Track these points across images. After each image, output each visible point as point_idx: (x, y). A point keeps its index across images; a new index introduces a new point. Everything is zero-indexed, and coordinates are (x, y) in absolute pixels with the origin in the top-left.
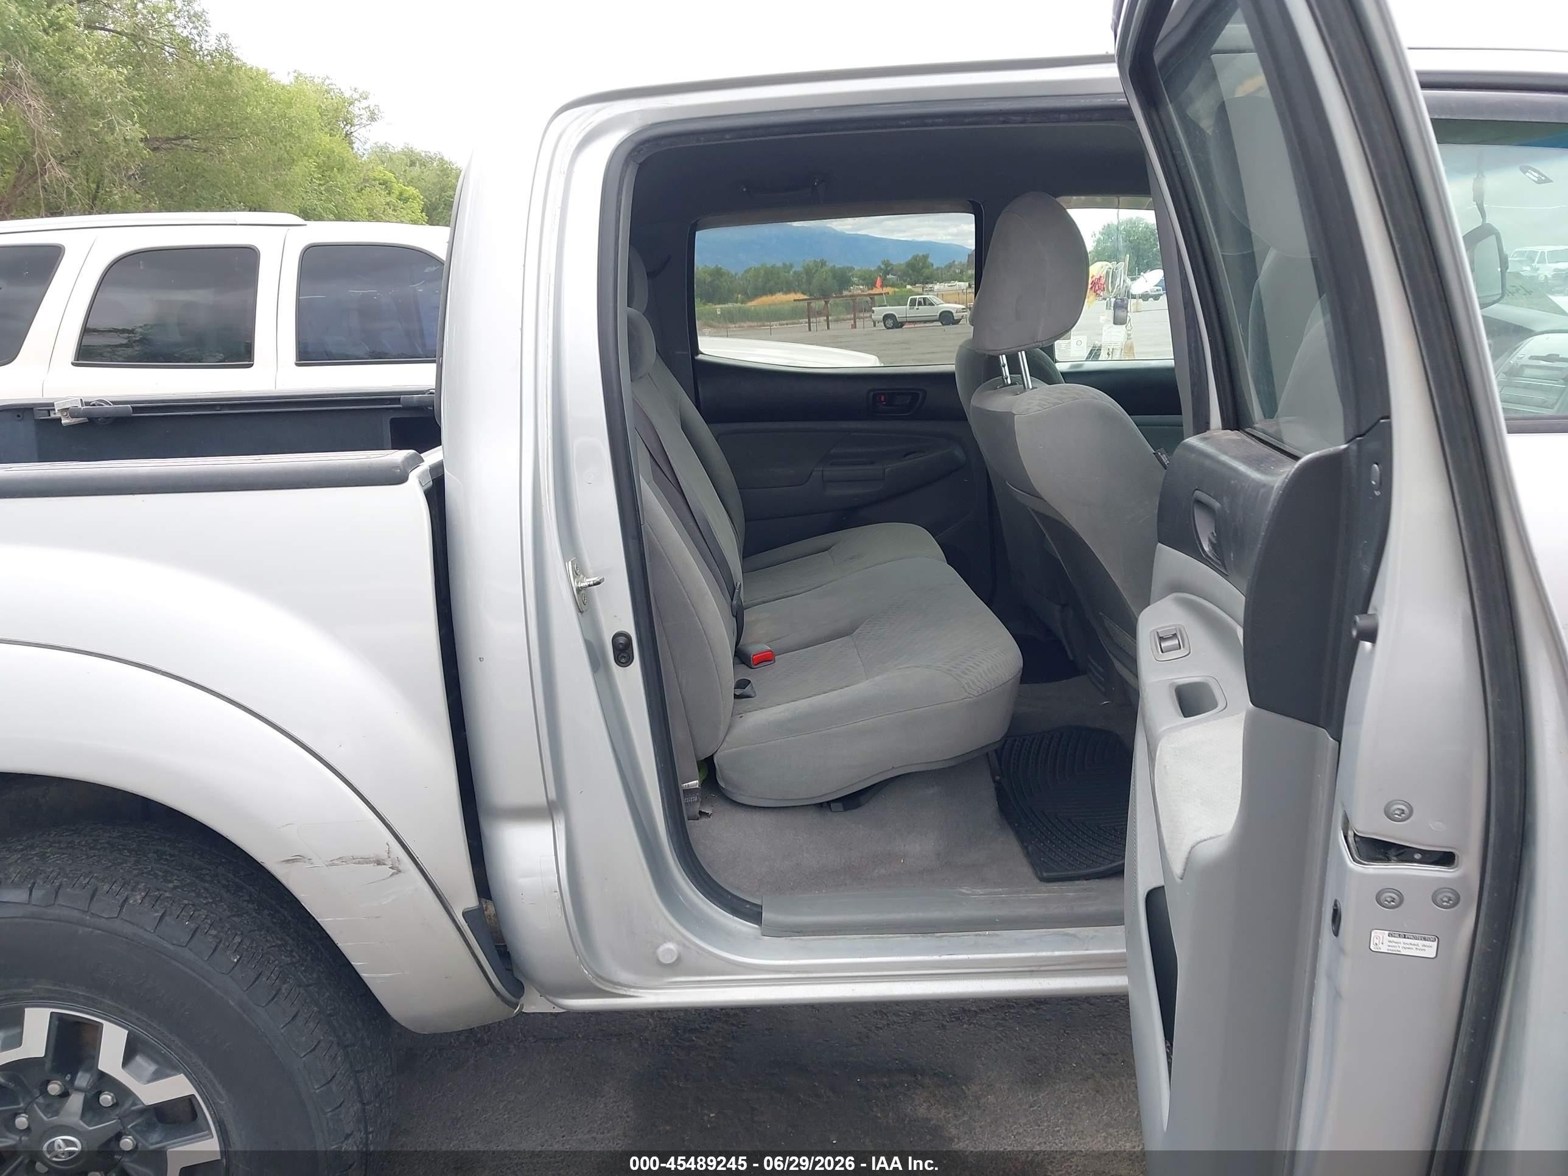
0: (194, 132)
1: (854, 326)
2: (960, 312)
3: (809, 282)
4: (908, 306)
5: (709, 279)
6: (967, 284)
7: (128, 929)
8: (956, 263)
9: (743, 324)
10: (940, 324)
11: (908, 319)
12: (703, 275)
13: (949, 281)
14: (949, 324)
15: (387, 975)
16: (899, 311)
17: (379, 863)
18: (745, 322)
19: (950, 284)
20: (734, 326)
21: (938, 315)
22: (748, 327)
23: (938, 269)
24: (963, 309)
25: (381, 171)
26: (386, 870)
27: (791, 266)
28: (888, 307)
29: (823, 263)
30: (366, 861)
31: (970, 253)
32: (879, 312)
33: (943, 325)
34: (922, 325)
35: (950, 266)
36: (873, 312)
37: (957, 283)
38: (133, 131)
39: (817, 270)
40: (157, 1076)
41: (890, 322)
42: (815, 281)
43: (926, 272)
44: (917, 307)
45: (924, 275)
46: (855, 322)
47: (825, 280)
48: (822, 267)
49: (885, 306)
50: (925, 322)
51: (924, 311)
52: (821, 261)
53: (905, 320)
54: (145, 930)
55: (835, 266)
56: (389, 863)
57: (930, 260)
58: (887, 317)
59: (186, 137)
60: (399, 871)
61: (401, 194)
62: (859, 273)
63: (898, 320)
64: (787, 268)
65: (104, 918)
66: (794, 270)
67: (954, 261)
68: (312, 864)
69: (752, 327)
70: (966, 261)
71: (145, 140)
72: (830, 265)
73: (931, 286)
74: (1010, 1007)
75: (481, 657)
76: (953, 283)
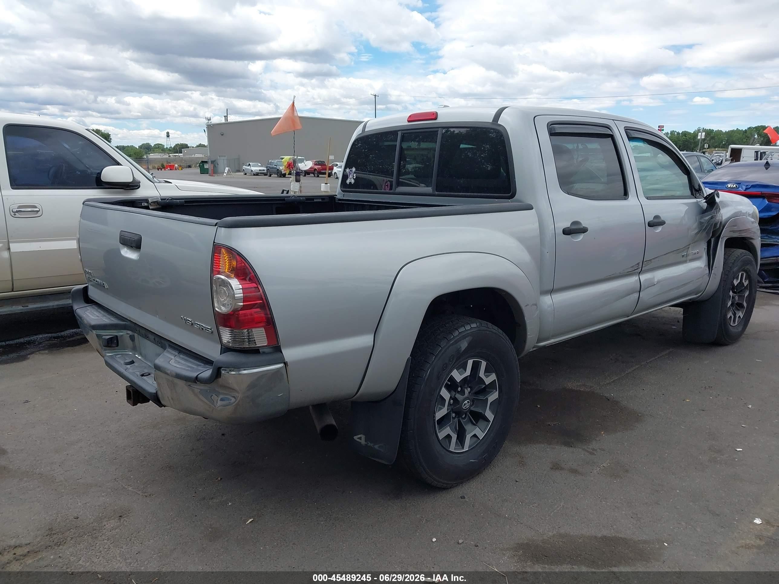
15: (531, 336)
26: (536, 307)
30: (535, 305)
56: (537, 305)
68: (529, 306)
75: (548, 252)
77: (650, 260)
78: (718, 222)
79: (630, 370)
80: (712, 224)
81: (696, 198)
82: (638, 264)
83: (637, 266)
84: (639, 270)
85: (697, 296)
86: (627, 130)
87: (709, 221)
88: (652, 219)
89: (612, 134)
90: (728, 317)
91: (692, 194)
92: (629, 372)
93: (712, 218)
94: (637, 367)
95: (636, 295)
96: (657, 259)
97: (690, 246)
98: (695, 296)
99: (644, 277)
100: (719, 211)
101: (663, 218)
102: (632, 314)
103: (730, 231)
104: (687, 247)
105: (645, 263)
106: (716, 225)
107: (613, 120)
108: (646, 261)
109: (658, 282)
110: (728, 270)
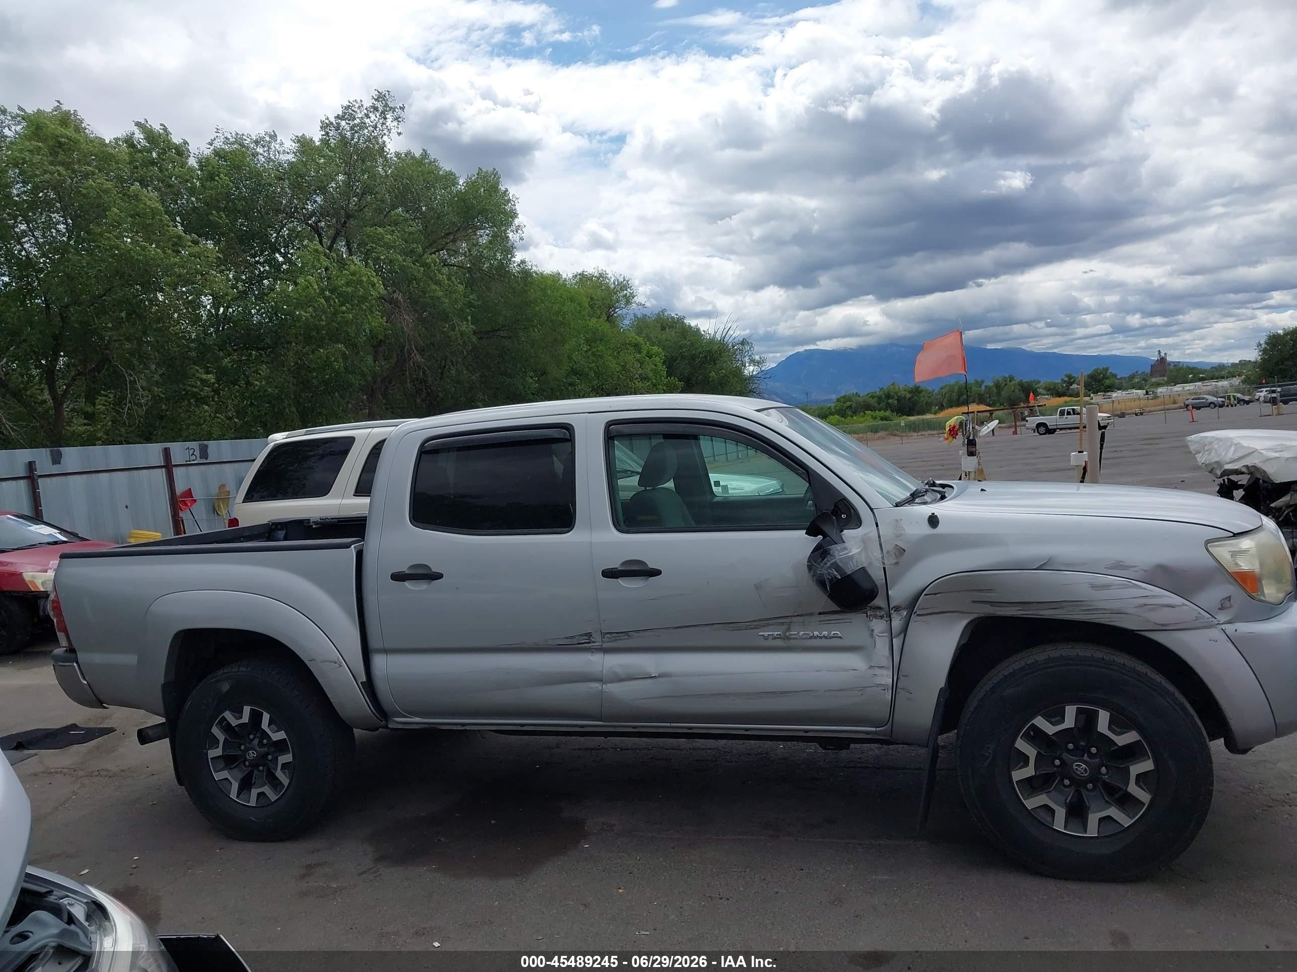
0: (504, 326)
1: (1015, 433)
3: (998, 394)
4: (1058, 416)
5: (909, 396)
6: (1145, 391)
8: (1139, 373)
9: (924, 433)
11: (1059, 427)
12: (903, 393)
13: (1126, 389)
16: (1051, 420)
17: (335, 663)
18: (926, 431)
20: (916, 434)
22: (929, 435)
23: (1120, 379)
25: (633, 336)
26: (337, 665)
27: (983, 382)
28: (1041, 417)
29: (1011, 379)
31: (1152, 363)
32: (1033, 421)
34: (1069, 431)
35: (1132, 377)
36: (1027, 421)
37: (1134, 391)
38: (467, 327)
39: (1006, 385)
41: (1042, 429)
42: (1003, 393)
43: (1107, 382)
44: (1066, 416)
45: (1105, 385)
46: (1016, 430)
47: (1013, 391)
48: (1010, 381)
49: (1038, 416)
50: (1070, 429)
51: (1070, 420)
52: (1009, 377)
53: (1055, 427)
55: (1022, 380)
57: (1112, 371)
58: (1039, 425)
59: (499, 330)
61: (648, 352)
62: (1045, 385)
63: (1050, 427)
64: (979, 384)
66: (984, 384)
67: (1137, 372)
69: (932, 434)
71: (475, 333)
72: (1017, 379)
76: (1130, 391)
77: (624, 632)
85: (877, 729)
88: (617, 565)
90: (1030, 804)
96: (651, 633)
97: (793, 619)
101: (654, 565)
103: (974, 602)
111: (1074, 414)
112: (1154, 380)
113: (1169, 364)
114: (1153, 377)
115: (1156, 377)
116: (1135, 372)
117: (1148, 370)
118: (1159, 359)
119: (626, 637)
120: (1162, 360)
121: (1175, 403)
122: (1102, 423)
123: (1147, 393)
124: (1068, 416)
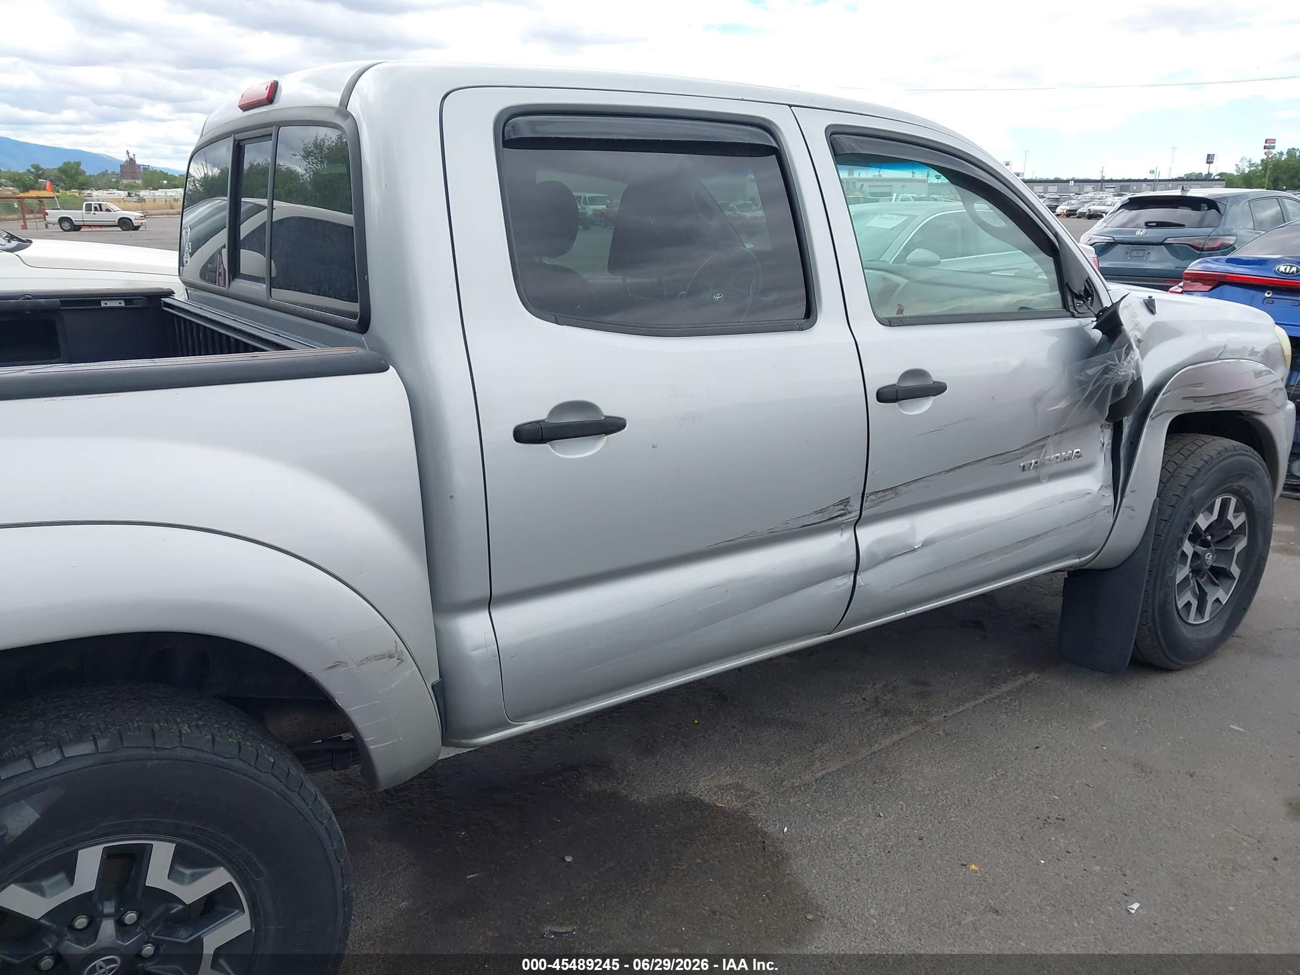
2: (138, 219)
4: (84, 211)
6: (126, 193)
7: (190, 754)
8: (109, 172)
10: (121, 230)
11: (86, 223)
13: (105, 188)
14: (129, 230)
15: (387, 743)
16: (75, 215)
17: (391, 657)
19: (108, 192)
21: (117, 220)
23: (90, 176)
24: (141, 217)
26: (395, 661)
28: (63, 211)
30: (382, 657)
31: (122, 164)
32: (53, 215)
33: (124, 230)
35: (108, 176)
36: (45, 214)
37: (115, 191)
40: (194, 878)
41: (66, 225)
43: (80, 178)
44: (93, 212)
45: (79, 181)
46: (26, 222)
49: (56, 209)
50: (101, 226)
51: (101, 216)
53: (82, 223)
54: (203, 751)
56: (396, 656)
57: (81, 167)
58: (62, 220)
60: (402, 661)
63: (75, 223)
65: (167, 749)
67: (107, 171)
68: (347, 666)
70: (119, 171)
73: (89, 192)
74: (603, 716)
75: (452, 495)
76: (111, 191)
77: (892, 488)
78: (1125, 382)
79: (886, 742)
80: (1108, 386)
81: (1073, 316)
82: (846, 502)
83: (842, 507)
84: (855, 515)
85: (1082, 559)
86: (834, 134)
87: (1097, 380)
88: (894, 381)
89: (775, 145)
90: (1180, 604)
91: (1065, 306)
92: (883, 746)
93: (1106, 370)
94: (913, 729)
95: (846, 582)
96: (921, 484)
97: (1050, 440)
98: (1078, 560)
99: (869, 535)
100: (1127, 354)
101: (936, 376)
102: (836, 628)
103: (1184, 398)
104: (1038, 444)
105: (873, 497)
106: (1118, 389)
107: (790, 106)
108: (872, 494)
109: (925, 544)
110: (1178, 493)
111: (101, 210)
112: (125, 182)
113: (139, 166)
114: (124, 179)
115: (127, 179)
116: (104, 170)
117: (118, 170)
118: (128, 160)
119: (893, 495)
120: (132, 162)
121: (172, 208)
122: (136, 223)
123: (129, 195)
124: (96, 212)
